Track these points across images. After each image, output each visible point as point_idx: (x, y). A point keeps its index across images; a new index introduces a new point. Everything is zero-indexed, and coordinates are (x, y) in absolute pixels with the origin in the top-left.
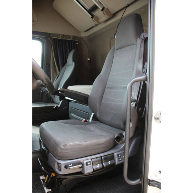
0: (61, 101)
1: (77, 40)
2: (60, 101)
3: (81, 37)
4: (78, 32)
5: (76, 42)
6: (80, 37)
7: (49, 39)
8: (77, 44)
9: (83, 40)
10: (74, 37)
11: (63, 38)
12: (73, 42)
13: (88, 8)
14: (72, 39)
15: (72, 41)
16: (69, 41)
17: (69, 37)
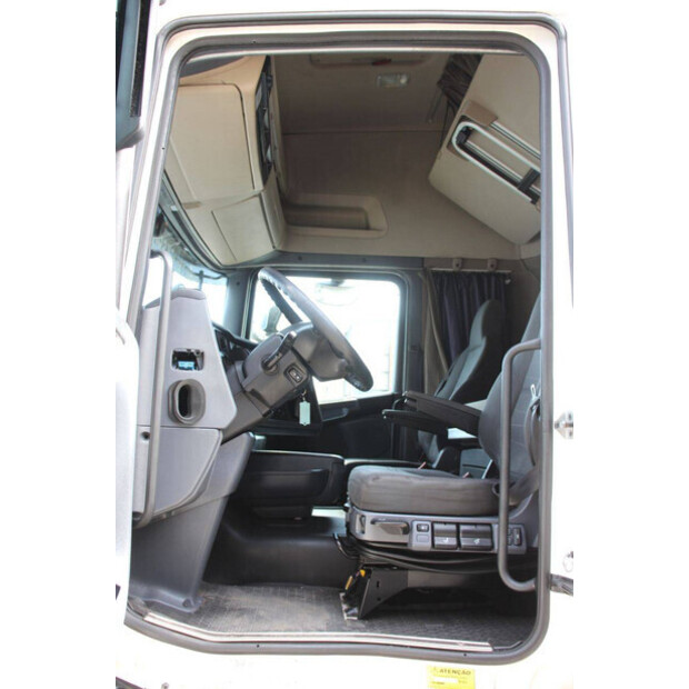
0: (442, 452)
1: (507, 272)
2: (440, 450)
3: (522, 260)
4: (512, 245)
5: (505, 276)
6: (515, 261)
7: (420, 274)
8: (508, 281)
9: (528, 269)
10: (499, 262)
11: (462, 267)
12: (493, 279)
13: (519, 177)
14: (491, 270)
15: (489, 275)
16: (479, 275)
17: (483, 262)
